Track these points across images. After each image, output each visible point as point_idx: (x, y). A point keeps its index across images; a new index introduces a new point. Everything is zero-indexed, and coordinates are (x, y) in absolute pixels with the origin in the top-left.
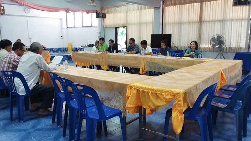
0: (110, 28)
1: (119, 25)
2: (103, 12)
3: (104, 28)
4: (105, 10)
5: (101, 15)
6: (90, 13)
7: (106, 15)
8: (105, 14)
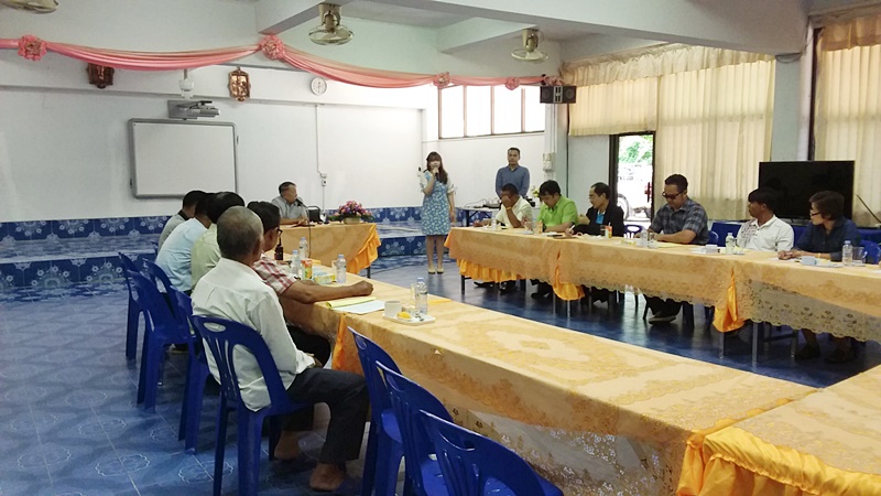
0: (591, 136)
1: (625, 128)
2: (568, 80)
3: (568, 138)
4: (573, 74)
5: (558, 93)
6: (521, 87)
7: (578, 90)
8: (574, 88)
